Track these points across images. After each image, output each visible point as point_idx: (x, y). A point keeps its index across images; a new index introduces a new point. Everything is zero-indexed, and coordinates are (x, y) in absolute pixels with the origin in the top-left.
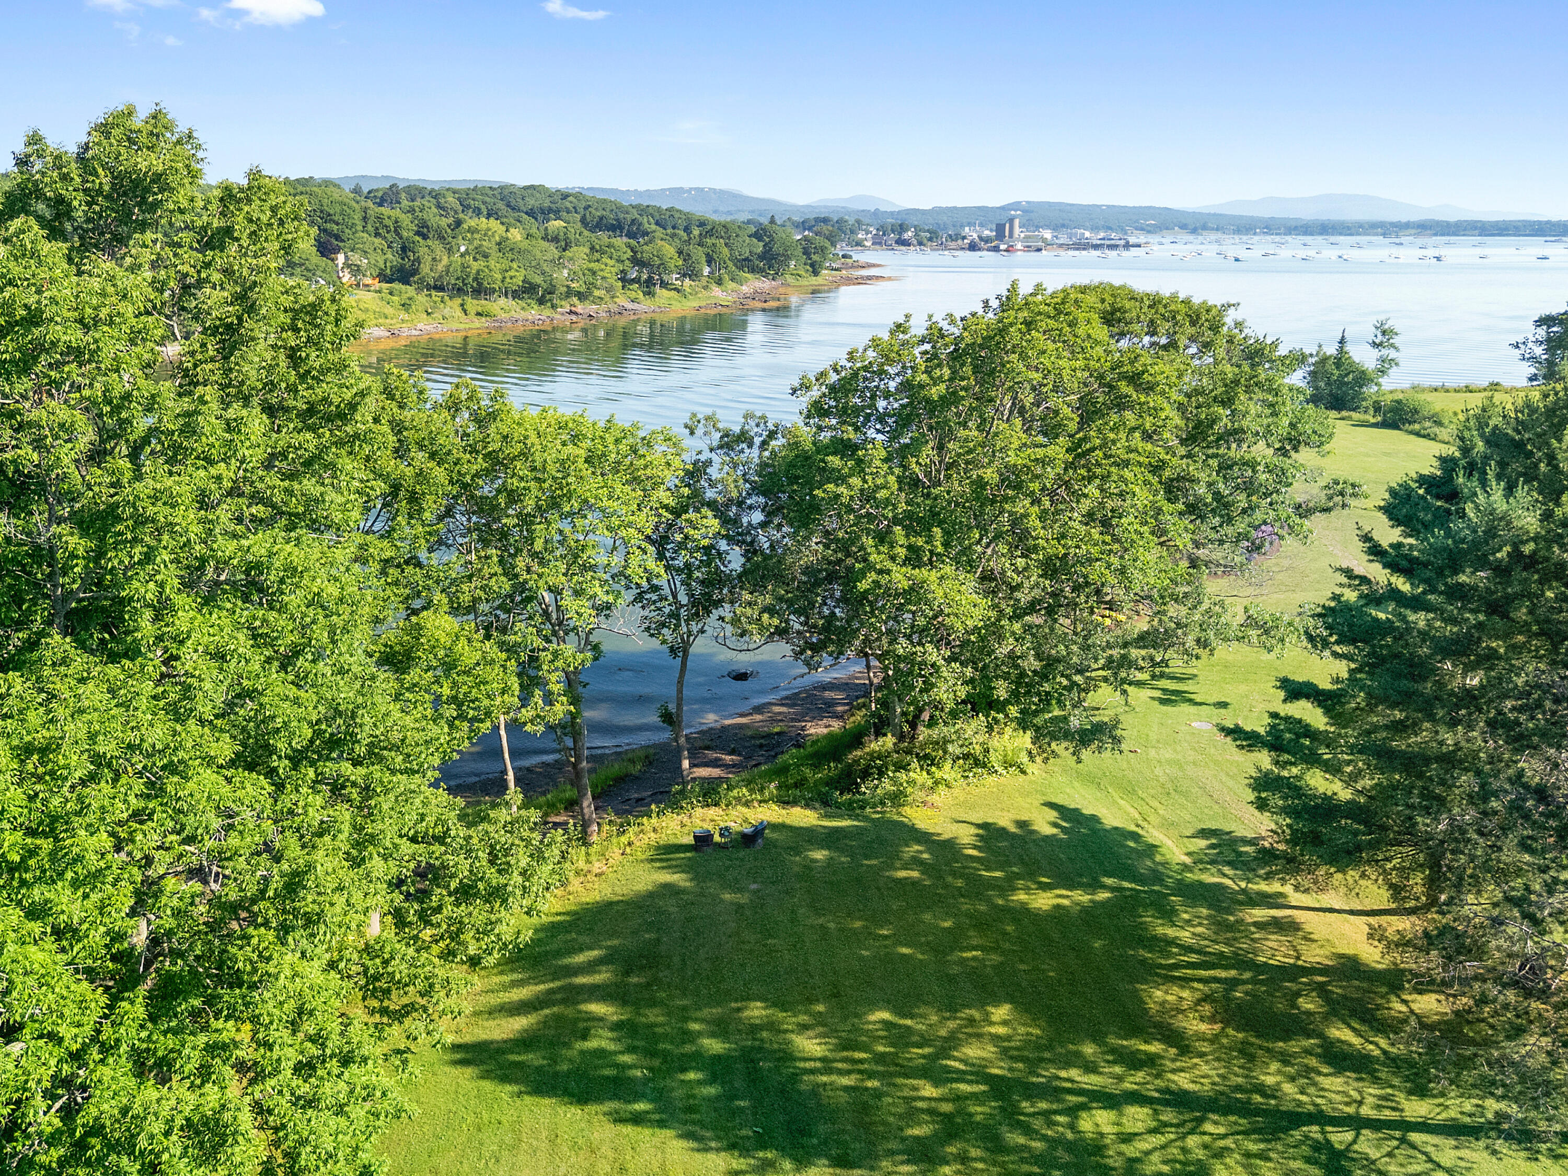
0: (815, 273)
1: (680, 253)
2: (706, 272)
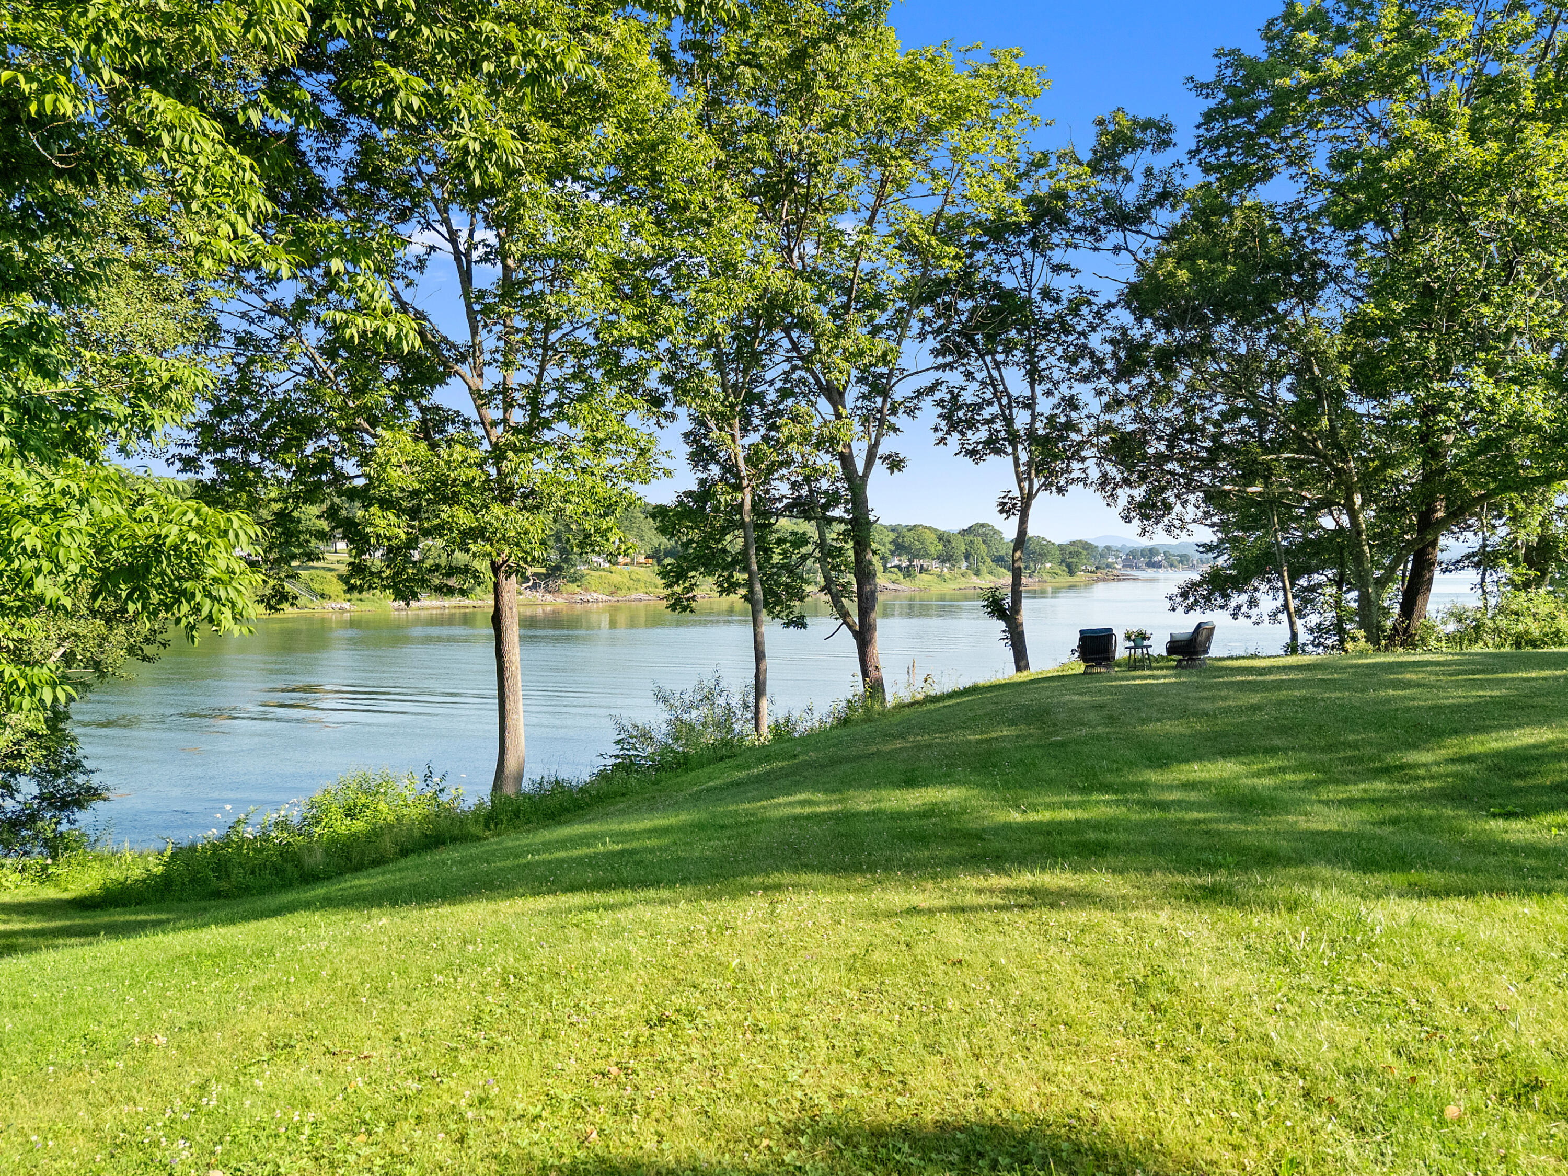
0: (1071, 573)
1: (940, 538)
2: (964, 564)
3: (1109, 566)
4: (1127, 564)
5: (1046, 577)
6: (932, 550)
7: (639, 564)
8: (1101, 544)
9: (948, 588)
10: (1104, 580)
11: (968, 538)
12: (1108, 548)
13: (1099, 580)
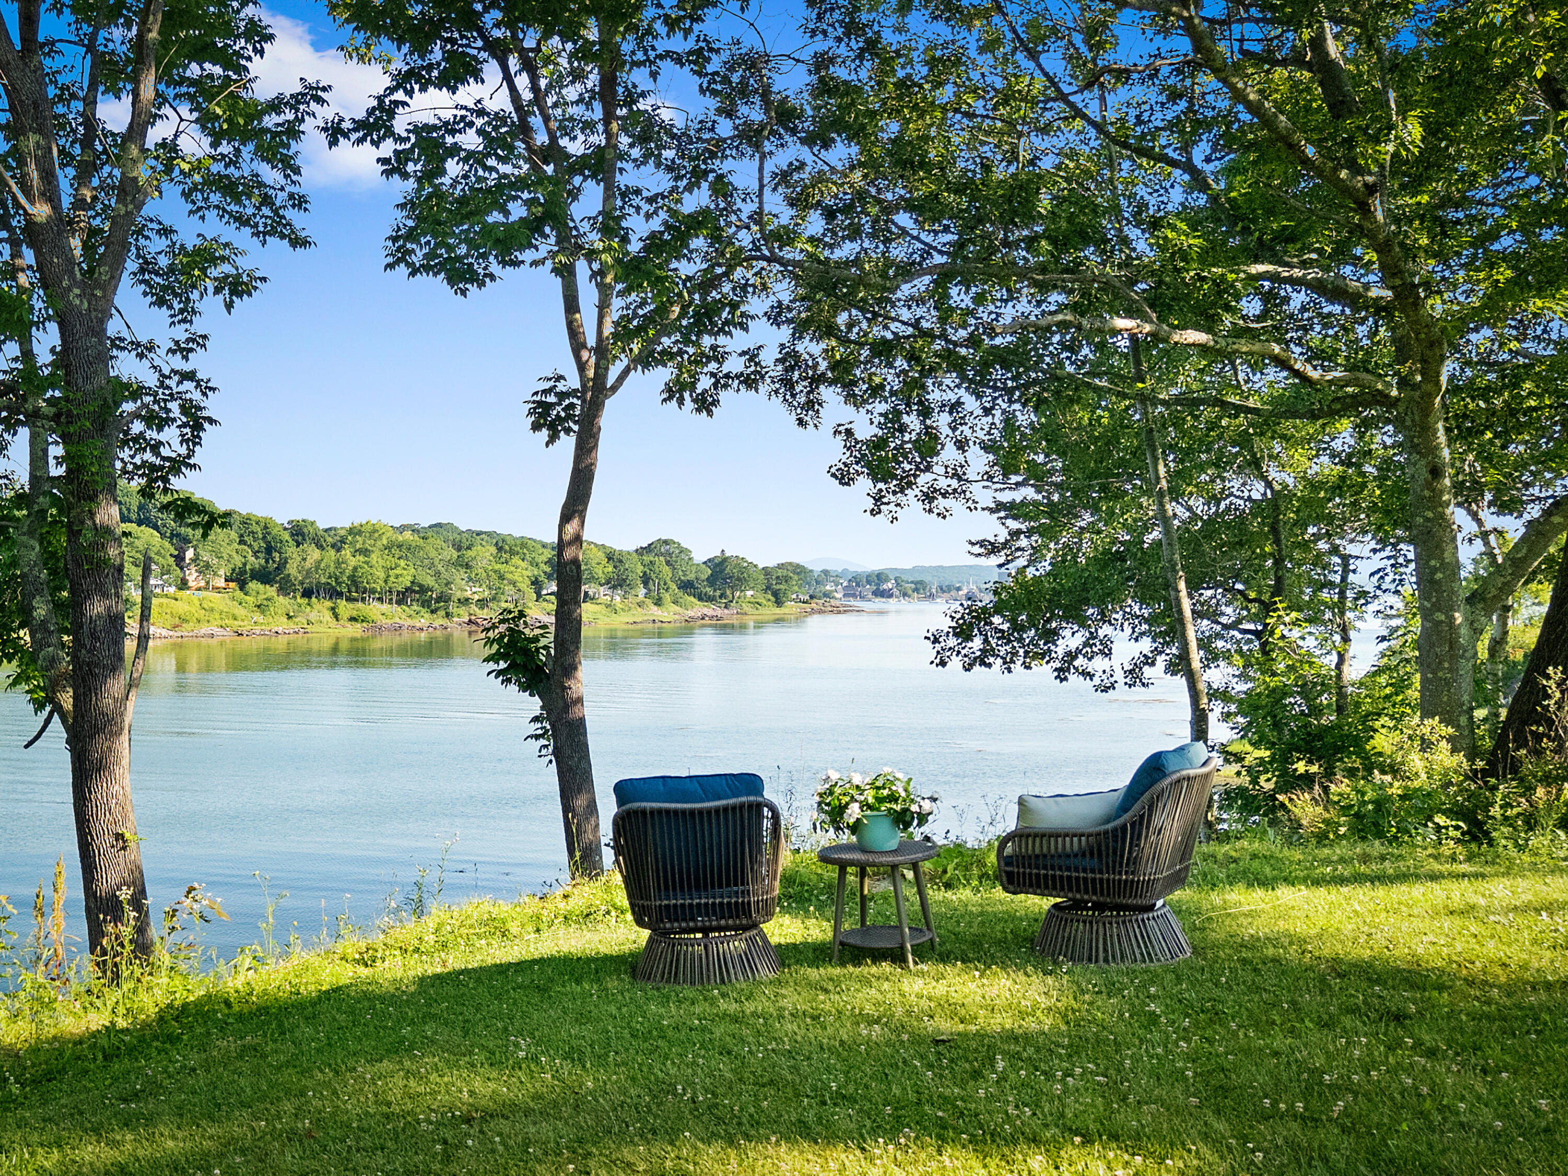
0: (779, 603)
1: (610, 558)
2: (642, 591)
3: (826, 595)
4: (850, 593)
5: (747, 608)
6: (599, 572)
7: (216, 589)
8: (817, 568)
9: (620, 621)
10: (821, 612)
11: (647, 558)
12: (826, 572)
13: (813, 611)
